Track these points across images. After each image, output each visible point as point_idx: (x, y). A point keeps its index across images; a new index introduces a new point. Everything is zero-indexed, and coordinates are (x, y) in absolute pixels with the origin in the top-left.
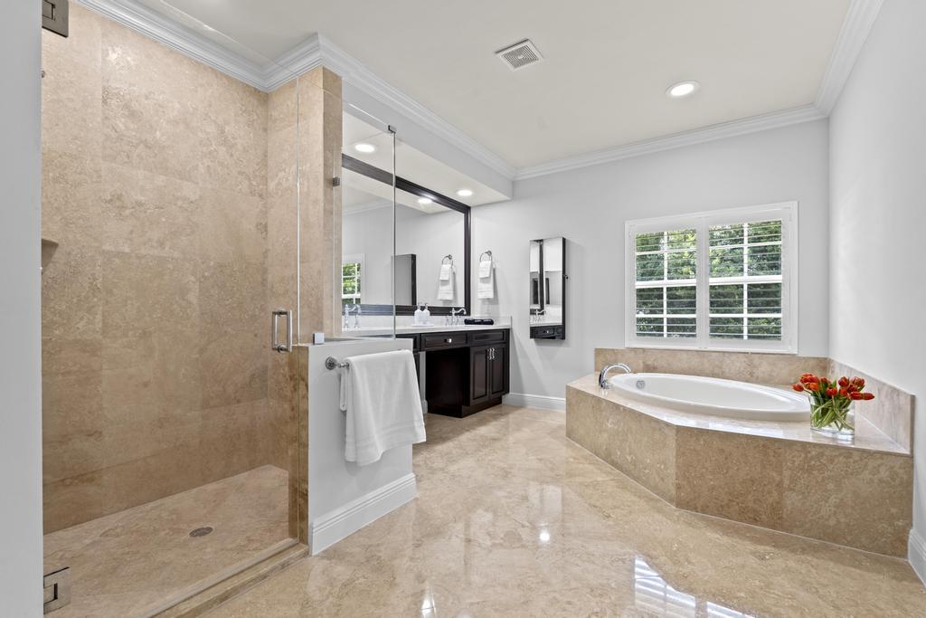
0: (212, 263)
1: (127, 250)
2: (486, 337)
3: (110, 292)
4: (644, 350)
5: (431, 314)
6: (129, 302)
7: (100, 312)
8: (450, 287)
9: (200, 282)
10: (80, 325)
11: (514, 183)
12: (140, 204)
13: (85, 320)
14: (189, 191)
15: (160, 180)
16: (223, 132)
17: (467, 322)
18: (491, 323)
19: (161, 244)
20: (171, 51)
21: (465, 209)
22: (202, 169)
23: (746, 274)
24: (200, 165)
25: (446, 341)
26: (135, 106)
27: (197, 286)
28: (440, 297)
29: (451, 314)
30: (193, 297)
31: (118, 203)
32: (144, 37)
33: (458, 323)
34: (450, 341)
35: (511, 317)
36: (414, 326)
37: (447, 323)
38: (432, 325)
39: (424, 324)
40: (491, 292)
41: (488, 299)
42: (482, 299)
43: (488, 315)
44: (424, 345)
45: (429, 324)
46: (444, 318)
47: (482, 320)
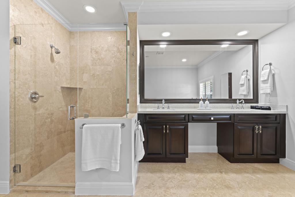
0: (115, 89)
1: (95, 87)
2: (267, 118)
3: (92, 98)
5: (210, 103)
6: (96, 100)
7: (90, 103)
8: (244, 87)
9: (112, 94)
10: (87, 106)
12: (98, 75)
13: (87, 105)
14: (109, 69)
15: (103, 68)
16: (118, 49)
17: (252, 108)
18: (269, 109)
19: (103, 85)
20: (105, 32)
21: (254, 42)
22: (113, 62)
24: (112, 61)
26: (97, 50)
27: (111, 95)
28: (240, 93)
29: (236, 103)
30: (110, 99)
31: (94, 76)
32: (99, 31)
33: (243, 107)
34: (212, 119)
35: (287, 106)
36: (198, 109)
37: (232, 108)
38: (210, 109)
39: (206, 108)
40: (271, 89)
41: (269, 93)
42: (264, 94)
43: (268, 104)
44: (191, 120)
45: (209, 108)
46: (230, 105)
47: (261, 107)
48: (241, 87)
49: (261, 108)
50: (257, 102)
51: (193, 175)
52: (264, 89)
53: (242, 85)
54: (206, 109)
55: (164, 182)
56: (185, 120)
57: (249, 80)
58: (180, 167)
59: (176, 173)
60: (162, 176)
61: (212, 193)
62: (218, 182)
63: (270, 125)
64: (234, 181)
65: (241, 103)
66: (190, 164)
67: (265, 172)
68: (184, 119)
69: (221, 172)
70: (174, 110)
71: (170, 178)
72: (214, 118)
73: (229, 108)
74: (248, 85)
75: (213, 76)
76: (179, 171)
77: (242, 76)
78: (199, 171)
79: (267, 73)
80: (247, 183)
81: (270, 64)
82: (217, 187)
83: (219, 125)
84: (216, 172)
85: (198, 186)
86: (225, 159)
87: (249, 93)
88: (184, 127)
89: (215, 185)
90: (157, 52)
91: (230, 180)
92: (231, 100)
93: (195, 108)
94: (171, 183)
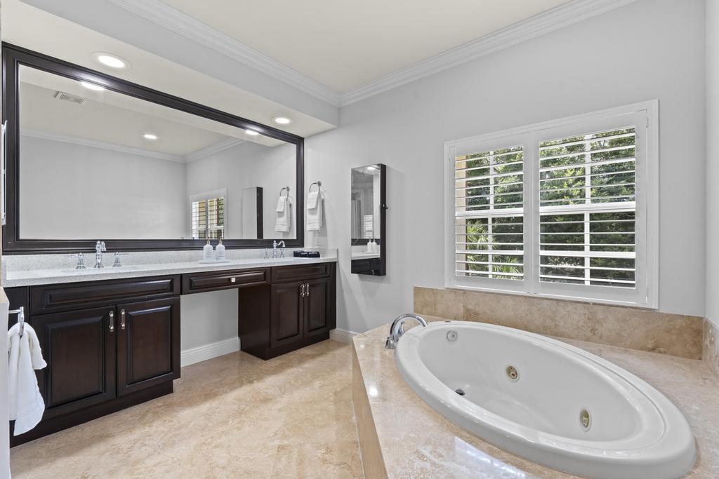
4: (464, 291)
8: (284, 219)
11: (340, 110)
17: (296, 255)
18: (317, 255)
21: (299, 141)
23: (588, 201)
25: (230, 279)
28: (277, 229)
29: (272, 247)
33: (282, 255)
34: (233, 280)
35: (338, 250)
36: (201, 263)
37: (266, 256)
38: (227, 261)
39: (217, 259)
40: (320, 223)
41: (318, 230)
42: (311, 231)
43: (317, 247)
44: (188, 288)
45: (223, 259)
46: (263, 251)
47: (308, 253)
48: (279, 217)
49: (309, 255)
50: (302, 245)
51: (196, 409)
52: (312, 222)
53: (281, 214)
54: (218, 261)
55: (120, 456)
56: (172, 290)
57: (290, 205)
58: (160, 407)
59: (151, 422)
60: (113, 445)
61: (239, 423)
62: (248, 399)
63: (319, 281)
64: (273, 386)
65: (280, 246)
66: (184, 391)
67: (313, 357)
68: (169, 288)
69: (251, 382)
70: (135, 268)
71: (136, 441)
72: (236, 278)
73: (260, 257)
74: (289, 213)
75: (225, 189)
76: (159, 416)
77: (281, 198)
78: (208, 396)
79: (316, 197)
80: (292, 382)
81: (319, 184)
82: (248, 408)
83: (242, 293)
84: (242, 384)
85: (210, 424)
86: (255, 358)
87: (290, 228)
88: (169, 307)
89: (244, 406)
90: (58, 92)
91: (267, 389)
92: (261, 242)
93: (191, 260)
94: (143, 448)
